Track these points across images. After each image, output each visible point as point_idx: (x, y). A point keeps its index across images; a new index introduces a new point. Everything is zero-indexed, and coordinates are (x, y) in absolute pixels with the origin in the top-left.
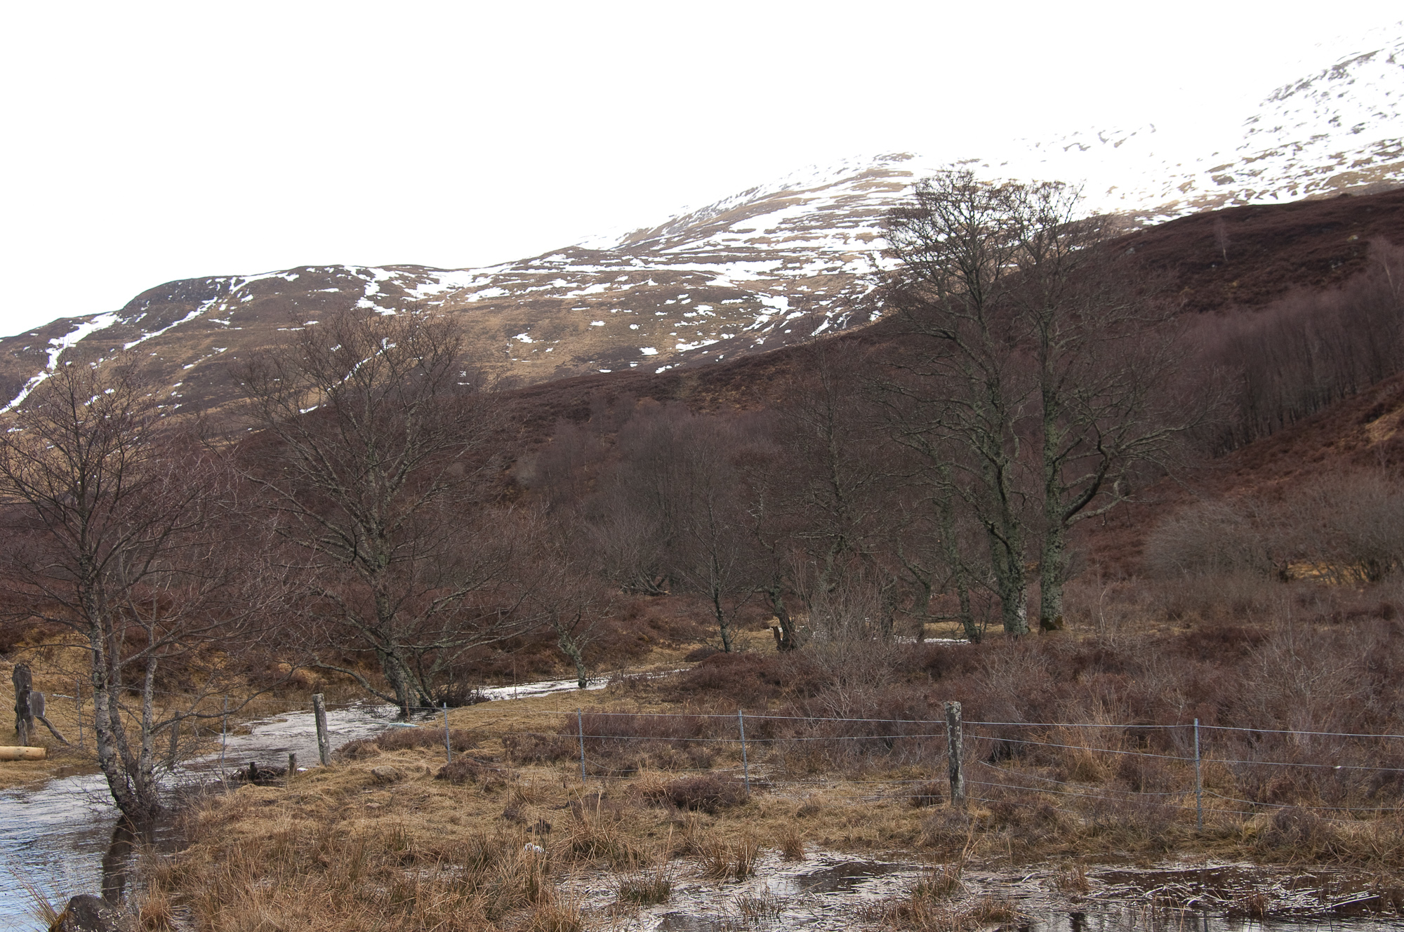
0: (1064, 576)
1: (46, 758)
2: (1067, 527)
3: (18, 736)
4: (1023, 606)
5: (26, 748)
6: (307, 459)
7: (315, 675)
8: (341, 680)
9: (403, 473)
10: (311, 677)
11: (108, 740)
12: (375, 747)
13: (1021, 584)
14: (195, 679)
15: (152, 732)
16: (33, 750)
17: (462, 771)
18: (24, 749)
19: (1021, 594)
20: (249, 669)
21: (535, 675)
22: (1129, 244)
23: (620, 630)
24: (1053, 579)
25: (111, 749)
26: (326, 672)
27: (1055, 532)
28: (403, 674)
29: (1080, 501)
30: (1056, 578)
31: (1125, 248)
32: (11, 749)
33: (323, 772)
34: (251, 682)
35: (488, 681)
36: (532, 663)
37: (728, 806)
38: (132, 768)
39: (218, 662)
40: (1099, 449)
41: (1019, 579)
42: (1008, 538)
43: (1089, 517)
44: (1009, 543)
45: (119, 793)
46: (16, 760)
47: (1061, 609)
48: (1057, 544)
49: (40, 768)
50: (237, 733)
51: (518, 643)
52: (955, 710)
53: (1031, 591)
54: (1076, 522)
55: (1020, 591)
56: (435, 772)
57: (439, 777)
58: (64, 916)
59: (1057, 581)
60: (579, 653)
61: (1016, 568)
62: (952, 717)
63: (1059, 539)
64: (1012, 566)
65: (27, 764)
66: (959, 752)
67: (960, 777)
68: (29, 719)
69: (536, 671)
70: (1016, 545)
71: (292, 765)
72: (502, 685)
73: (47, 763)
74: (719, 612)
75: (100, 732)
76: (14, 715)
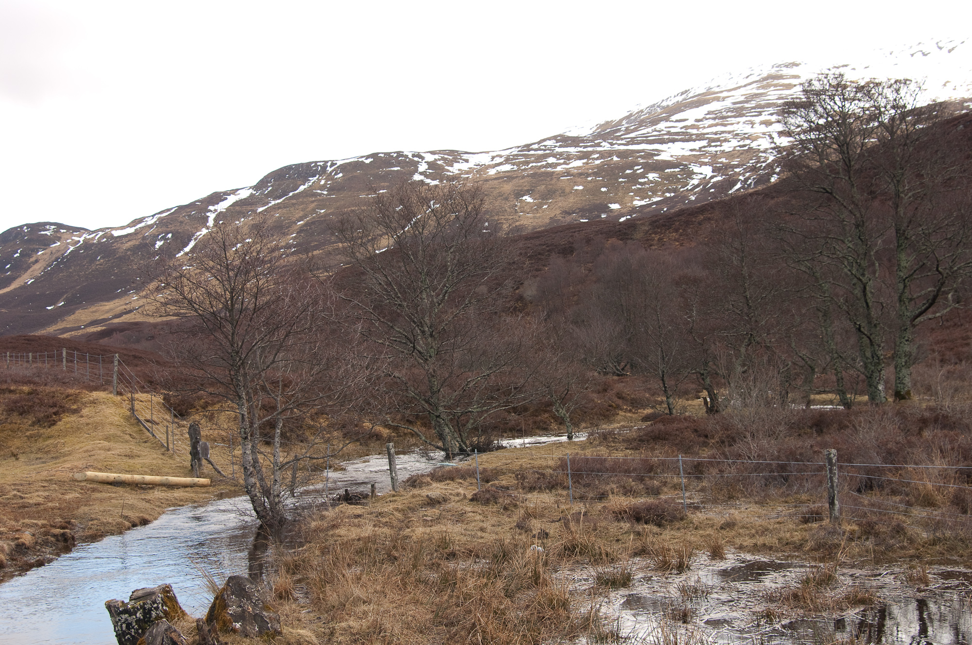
0: (911, 360)
1: (211, 486)
2: (914, 326)
3: (192, 471)
4: (882, 382)
5: (198, 479)
6: (380, 284)
7: (388, 431)
8: (405, 434)
9: (446, 292)
10: (385, 432)
11: (251, 473)
12: (429, 479)
13: (880, 367)
14: (307, 433)
15: (280, 469)
16: (202, 481)
17: (487, 496)
18: (196, 480)
19: (880, 374)
20: (344, 427)
21: (537, 431)
22: (959, 122)
23: (596, 400)
24: (903, 364)
25: (253, 480)
26: (395, 429)
27: (905, 330)
28: (447, 430)
29: (923, 308)
30: (906, 362)
31: (956, 125)
32: (188, 480)
33: (394, 496)
34: (345, 436)
35: (505, 435)
36: (535, 422)
37: (671, 521)
38: (267, 492)
39: (323, 422)
40: (937, 270)
41: (879, 363)
42: (871, 334)
43: (930, 319)
44: (871, 338)
45: (258, 509)
46: (191, 486)
47: (910, 385)
48: (906, 338)
49: (207, 493)
50: (336, 470)
51: (525, 409)
52: (832, 455)
53: (888, 372)
54: (921, 322)
55: (879, 372)
56: (469, 496)
57: (472, 500)
58: (224, 589)
59: (907, 365)
60: (567, 415)
61: (877, 356)
62: (830, 460)
63: (908, 335)
64: (874, 354)
65: (198, 489)
66: (835, 485)
67: (836, 502)
68: (199, 460)
69: (538, 428)
70: (877, 339)
71: (373, 492)
72: (514, 437)
73: (211, 489)
74: (665, 387)
75: (245, 468)
76: (190, 457)
